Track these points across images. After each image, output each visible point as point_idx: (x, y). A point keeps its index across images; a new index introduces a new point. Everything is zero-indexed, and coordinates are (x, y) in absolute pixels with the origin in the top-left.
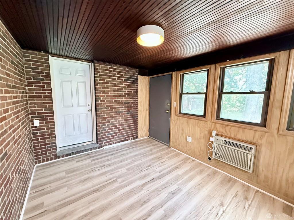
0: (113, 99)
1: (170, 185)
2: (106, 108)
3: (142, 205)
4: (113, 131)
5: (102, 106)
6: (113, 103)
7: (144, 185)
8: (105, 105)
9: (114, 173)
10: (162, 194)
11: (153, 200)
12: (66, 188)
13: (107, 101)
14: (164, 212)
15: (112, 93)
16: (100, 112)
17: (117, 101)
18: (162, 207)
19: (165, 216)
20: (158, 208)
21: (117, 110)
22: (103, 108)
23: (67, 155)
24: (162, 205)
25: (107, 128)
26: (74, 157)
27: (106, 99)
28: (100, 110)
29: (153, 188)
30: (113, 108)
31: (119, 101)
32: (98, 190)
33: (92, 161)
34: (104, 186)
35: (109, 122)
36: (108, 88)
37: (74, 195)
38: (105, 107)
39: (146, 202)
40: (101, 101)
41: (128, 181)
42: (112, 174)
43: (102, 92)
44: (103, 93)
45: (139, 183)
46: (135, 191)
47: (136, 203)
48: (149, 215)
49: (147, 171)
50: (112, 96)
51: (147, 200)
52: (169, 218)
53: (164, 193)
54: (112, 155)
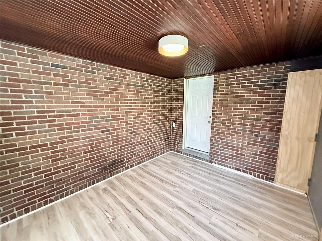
0: (233, 112)
1: (193, 238)
2: (222, 123)
3: (155, 211)
4: (228, 152)
5: (218, 119)
6: (232, 118)
7: (181, 209)
8: (221, 119)
9: (184, 183)
10: (173, 228)
11: (162, 219)
12: (159, 168)
13: (224, 114)
14: (151, 231)
15: (232, 106)
16: (214, 125)
17: (238, 115)
18: (157, 229)
19: (147, 232)
20: (155, 225)
21: (236, 127)
22: (218, 122)
23: (186, 154)
24: (158, 228)
25: (221, 146)
26: (188, 158)
27: (223, 111)
28: (215, 123)
29: (178, 218)
30: (230, 123)
31: (242, 115)
32: (162, 181)
33: (191, 167)
34: (167, 182)
35: (225, 139)
36: (227, 100)
37: (155, 173)
38: (221, 121)
39: (159, 214)
40: (217, 114)
41: (180, 195)
42: (182, 182)
43: (219, 104)
44: (220, 106)
45: (180, 204)
46: (169, 202)
47: (157, 206)
48: (146, 218)
49: (204, 208)
50: (231, 109)
51: (162, 214)
52: (146, 236)
53: (175, 230)
54: (210, 173)
